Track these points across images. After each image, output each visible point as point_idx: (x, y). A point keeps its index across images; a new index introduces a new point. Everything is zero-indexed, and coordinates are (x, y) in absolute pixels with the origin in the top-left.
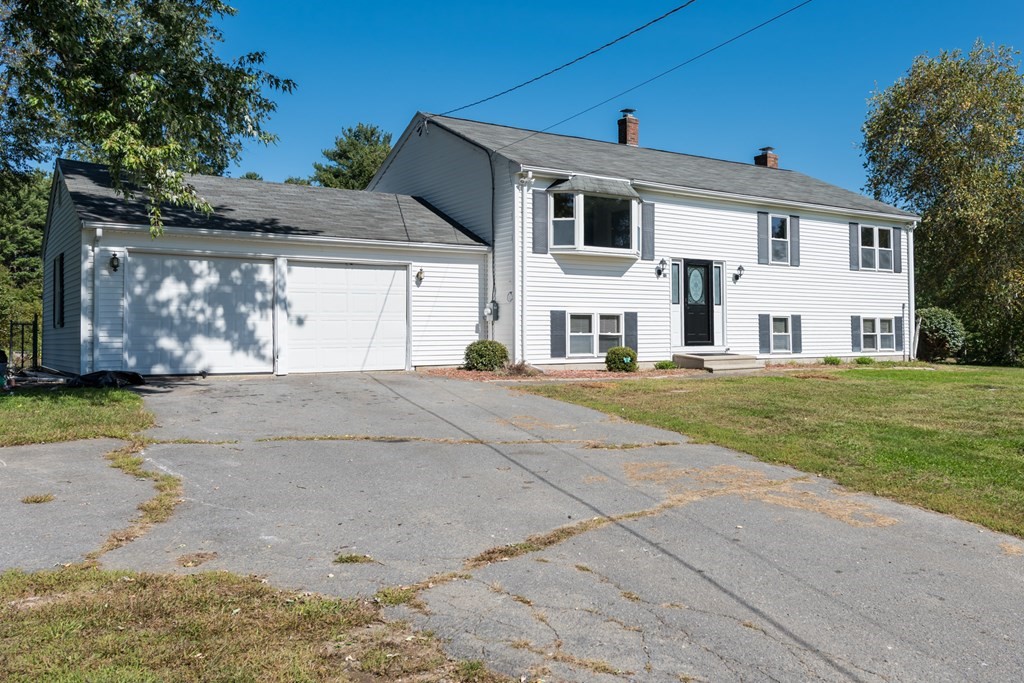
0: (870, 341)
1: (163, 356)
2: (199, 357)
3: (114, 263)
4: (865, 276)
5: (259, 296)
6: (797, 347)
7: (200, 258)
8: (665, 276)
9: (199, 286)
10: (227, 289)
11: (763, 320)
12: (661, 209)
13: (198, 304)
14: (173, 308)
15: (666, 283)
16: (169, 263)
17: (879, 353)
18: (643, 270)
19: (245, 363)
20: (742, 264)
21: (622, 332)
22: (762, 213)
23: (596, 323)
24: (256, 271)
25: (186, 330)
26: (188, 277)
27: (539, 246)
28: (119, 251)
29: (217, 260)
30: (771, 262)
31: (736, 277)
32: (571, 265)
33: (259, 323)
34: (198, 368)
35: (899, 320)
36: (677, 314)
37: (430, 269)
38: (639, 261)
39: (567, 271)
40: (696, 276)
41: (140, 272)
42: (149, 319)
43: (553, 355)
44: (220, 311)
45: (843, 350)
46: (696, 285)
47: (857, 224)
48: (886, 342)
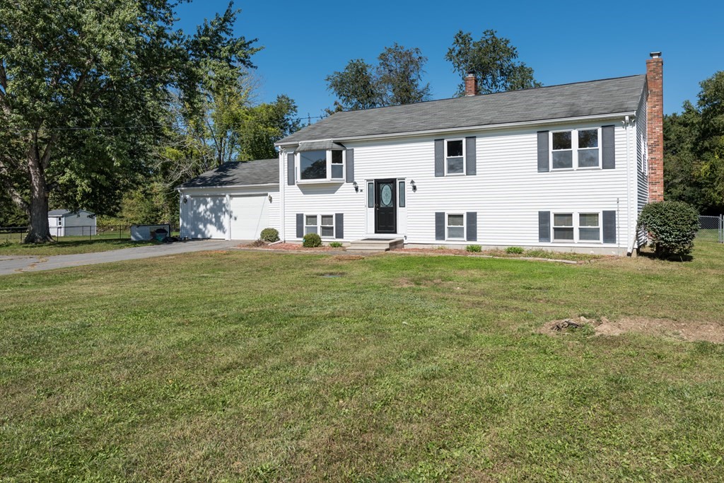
0: (565, 233)
1: (200, 231)
3: (185, 200)
4: (557, 177)
5: (223, 209)
6: (472, 236)
7: (208, 197)
8: (361, 191)
9: (208, 206)
10: (215, 207)
11: (439, 217)
12: (359, 152)
13: (208, 213)
14: (202, 214)
15: (364, 196)
16: (201, 199)
17: (577, 244)
18: (347, 188)
19: (220, 235)
20: (413, 179)
21: (334, 225)
22: (438, 140)
23: (319, 220)
25: (206, 221)
26: (206, 203)
27: (291, 181)
28: (188, 196)
29: (214, 197)
30: (446, 174)
31: (415, 188)
32: (306, 189)
34: (209, 236)
35: (611, 214)
36: (371, 214)
38: (345, 183)
39: (305, 193)
40: (387, 189)
41: (195, 203)
42: (198, 218)
43: (298, 236)
44: (214, 215)
45: (528, 240)
46: (387, 195)
47: (548, 131)
48: (585, 234)
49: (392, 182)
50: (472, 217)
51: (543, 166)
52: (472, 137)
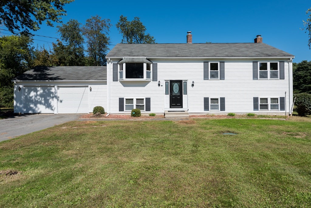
1: (31, 109)
3: (20, 89)
4: (261, 82)
5: (52, 95)
7: (39, 87)
8: (162, 86)
9: (39, 93)
10: (44, 93)
11: (206, 100)
12: (160, 65)
13: (38, 97)
14: (33, 98)
16: (32, 88)
17: (270, 112)
18: (153, 84)
21: (145, 104)
22: (206, 62)
23: (135, 101)
24: (51, 89)
25: (36, 103)
26: (36, 91)
27: (115, 79)
28: (21, 86)
29: (43, 87)
30: (209, 78)
31: (193, 85)
33: (54, 102)
34: (38, 112)
37: (93, 87)
38: (152, 81)
39: (125, 86)
40: (176, 86)
41: (27, 90)
42: (29, 100)
43: (120, 110)
44: (43, 99)
46: (176, 88)
47: (257, 62)
48: (273, 107)
49: (180, 82)
50: (223, 100)
51: (255, 77)
52: (222, 62)
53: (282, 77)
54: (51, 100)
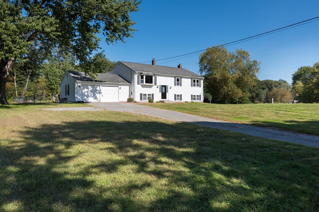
0: (195, 99)
1: (85, 99)
2: (89, 100)
4: (194, 88)
5: (97, 92)
6: (181, 100)
7: (90, 85)
9: (90, 90)
10: (93, 90)
11: (175, 95)
12: (158, 77)
13: (89, 92)
15: (158, 89)
17: (196, 101)
18: (155, 87)
19: (96, 101)
20: (171, 86)
21: (151, 97)
22: (175, 78)
23: (147, 95)
24: (97, 87)
25: (88, 96)
27: (138, 84)
28: (80, 85)
29: (92, 86)
30: (176, 85)
31: (170, 88)
32: (143, 86)
33: (98, 95)
35: (200, 95)
36: (160, 94)
37: (122, 87)
39: (143, 87)
40: (164, 88)
41: (82, 87)
42: (83, 94)
43: (140, 100)
44: (92, 93)
45: (189, 100)
47: (192, 79)
48: (198, 99)
49: (165, 86)
50: (181, 95)
51: (192, 86)
52: (181, 78)
53: (200, 87)
54: (97, 94)
